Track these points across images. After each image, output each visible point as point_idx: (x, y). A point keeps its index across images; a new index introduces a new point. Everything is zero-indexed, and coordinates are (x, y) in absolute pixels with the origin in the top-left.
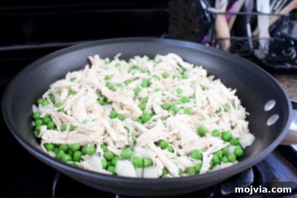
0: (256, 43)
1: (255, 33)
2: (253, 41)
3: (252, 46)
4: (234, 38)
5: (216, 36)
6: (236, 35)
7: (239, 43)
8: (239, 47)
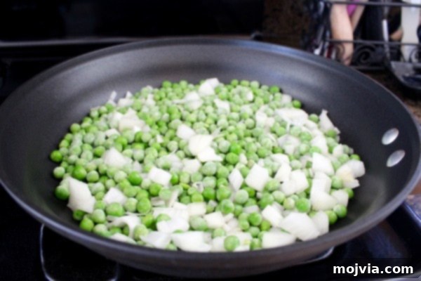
0: (395, 51)
1: (395, 36)
2: (391, 48)
3: (388, 55)
4: (360, 41)
5: (331, 36)
6: (364, 37)
7: (367, 50)
8: (367, 55)
